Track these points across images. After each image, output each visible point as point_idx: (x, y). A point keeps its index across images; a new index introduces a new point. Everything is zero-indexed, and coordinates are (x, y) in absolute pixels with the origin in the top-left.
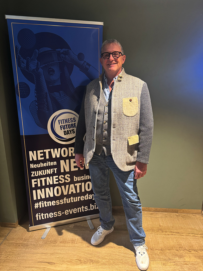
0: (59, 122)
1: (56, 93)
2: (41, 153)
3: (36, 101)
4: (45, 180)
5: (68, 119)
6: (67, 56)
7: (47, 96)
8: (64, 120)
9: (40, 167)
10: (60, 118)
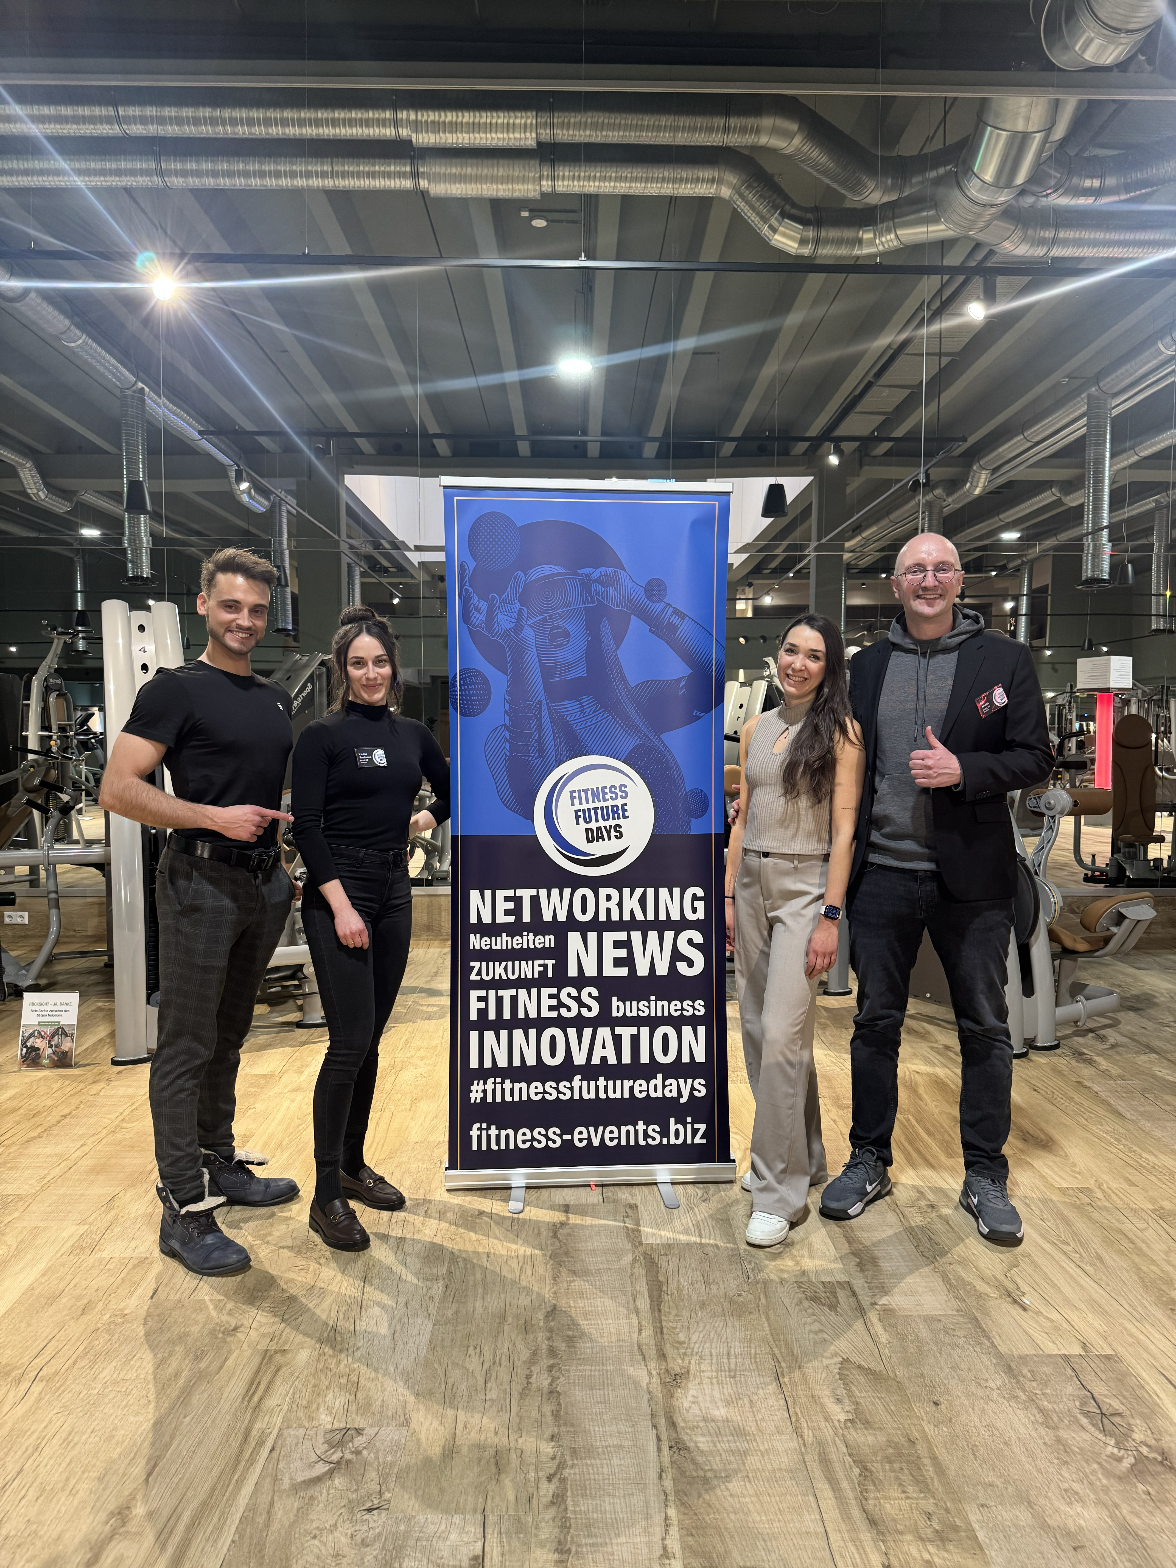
0: (572, 798)
1: (566, 702)
2: (507, 899)
3: (507, 728)
4: (514, 1000)
5: (603, 788)
6: (610, 590)
7: (540, 712)
8: (589, 793)
9: (499, 947)
10: (576, 784)
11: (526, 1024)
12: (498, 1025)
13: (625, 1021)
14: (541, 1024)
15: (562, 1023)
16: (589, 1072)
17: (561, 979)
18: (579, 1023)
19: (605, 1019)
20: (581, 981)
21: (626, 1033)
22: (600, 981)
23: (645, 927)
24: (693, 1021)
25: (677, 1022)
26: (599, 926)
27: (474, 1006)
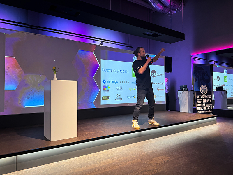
11: (201, 106)
12: (199, 107)
13: (207, 106)
14: (202, 106)
15: (203, 106)
16: (205, 110)
17: (203, 103)
18: (204, 106)
19: (206, 106)
20: (204, 103)
21: (207, 107)
22: (205, 103)
23: (208, 98)
24: (211, 106)
25: (210, 106)
26: (205, 98)
27: (198, 105)
